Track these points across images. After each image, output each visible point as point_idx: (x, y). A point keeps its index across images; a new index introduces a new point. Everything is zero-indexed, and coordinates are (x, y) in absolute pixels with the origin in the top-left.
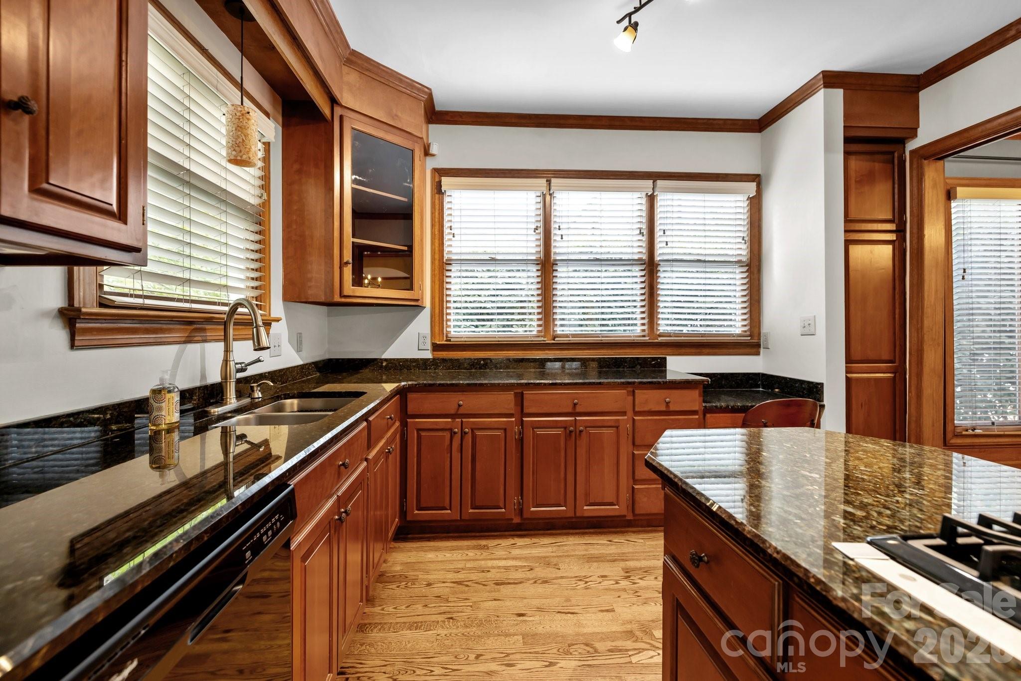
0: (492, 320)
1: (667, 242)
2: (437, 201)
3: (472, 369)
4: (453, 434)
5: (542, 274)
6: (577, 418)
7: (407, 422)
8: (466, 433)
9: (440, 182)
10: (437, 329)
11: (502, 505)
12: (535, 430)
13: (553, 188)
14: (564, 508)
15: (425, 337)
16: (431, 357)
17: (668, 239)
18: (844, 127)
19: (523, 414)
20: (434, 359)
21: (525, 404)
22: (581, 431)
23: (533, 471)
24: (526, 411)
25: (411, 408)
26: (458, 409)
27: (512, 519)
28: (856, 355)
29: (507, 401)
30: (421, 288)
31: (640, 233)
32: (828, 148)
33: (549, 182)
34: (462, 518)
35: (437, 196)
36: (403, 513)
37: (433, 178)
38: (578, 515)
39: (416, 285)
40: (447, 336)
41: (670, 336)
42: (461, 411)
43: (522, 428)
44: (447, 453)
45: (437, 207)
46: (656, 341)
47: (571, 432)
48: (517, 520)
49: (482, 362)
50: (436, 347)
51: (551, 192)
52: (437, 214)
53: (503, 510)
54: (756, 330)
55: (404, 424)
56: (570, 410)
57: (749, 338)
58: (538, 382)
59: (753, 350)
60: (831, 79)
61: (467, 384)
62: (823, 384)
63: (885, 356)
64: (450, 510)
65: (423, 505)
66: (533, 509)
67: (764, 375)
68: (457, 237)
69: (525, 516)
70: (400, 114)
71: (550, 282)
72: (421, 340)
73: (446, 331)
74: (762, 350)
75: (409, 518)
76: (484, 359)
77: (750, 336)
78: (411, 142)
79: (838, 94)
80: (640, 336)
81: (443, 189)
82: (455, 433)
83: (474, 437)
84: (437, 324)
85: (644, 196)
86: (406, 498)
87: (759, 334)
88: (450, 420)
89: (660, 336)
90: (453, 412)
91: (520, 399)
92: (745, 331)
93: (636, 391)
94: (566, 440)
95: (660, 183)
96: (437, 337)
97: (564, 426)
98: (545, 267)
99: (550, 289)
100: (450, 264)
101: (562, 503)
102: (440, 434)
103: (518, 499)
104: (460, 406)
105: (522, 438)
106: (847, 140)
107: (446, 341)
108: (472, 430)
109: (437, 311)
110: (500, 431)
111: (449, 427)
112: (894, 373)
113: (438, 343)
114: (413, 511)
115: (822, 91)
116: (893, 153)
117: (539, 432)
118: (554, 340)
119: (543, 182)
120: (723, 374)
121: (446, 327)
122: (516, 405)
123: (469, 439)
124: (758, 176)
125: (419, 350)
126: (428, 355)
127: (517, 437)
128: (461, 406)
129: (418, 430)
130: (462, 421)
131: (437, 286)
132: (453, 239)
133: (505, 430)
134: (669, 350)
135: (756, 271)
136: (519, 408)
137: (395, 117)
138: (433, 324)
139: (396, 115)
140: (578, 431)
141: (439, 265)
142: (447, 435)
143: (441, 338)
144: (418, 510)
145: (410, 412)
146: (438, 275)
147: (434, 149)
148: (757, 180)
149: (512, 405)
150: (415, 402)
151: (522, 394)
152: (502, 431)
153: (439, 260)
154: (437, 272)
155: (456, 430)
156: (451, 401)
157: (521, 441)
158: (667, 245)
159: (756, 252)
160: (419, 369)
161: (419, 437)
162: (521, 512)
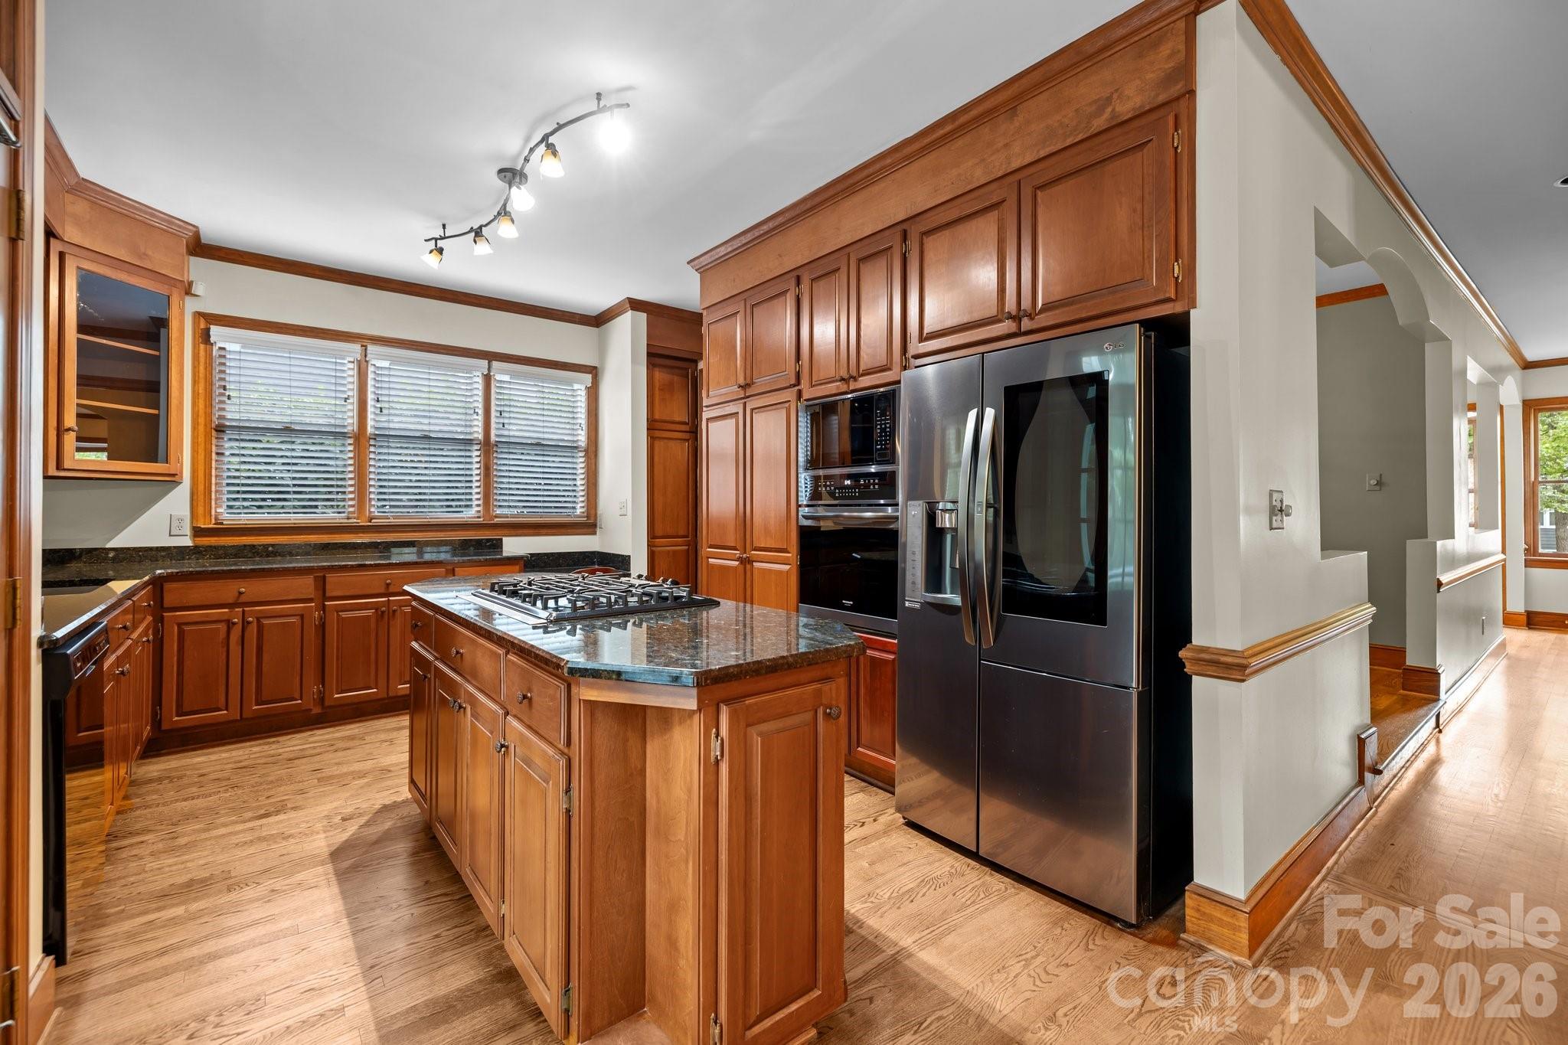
0: (285, 500)
1: (503, 424)
2: (202, 353)
3: (255, 557)
4: (230, 624)
5: (355, 448)
6: (391, 598)
7: (162, 617)
8: (249, 623)
9: (208, 330)
10: (201, 510)
11: (297, 695)
12: (340, 613)
13: (369, 356)
14: (375, 690)
15: (181, 520)
16: (191, 545)
17: (506, 421)
18: (648, 345)
19: (325, 598)
20: (196, 547)
21: (327, 587)
22: (394, 611)
23: (337, 656)
24: (328, 594)
25: (169, 600)
26: (239, 597)
27: (311, 710)
28: (659, 532)
29: (306, 585)
30: (180, 461)
31: (475, 412)
32: (634, 361)
33: (365, 347)
34: (244, 716)
35: (202, 346)
36: (156, 723)
37: (195, 324)
38: (391, 694)
39: (172, 458)
40: (216, 519)
41: (508, 517)
42: (243, 599)
43: (324, 613)
44: (223, 647)
45: (202, 360)
46: (492, 522)
47: (383, 612)
48: (317, 710)
49: (270, 549)
50: (197, 532)
51: (367, 359)
52: (202, 368)
53: (300, 701)
54: (593, 512)
55: (159, 620)
56: (382, 590)
57: (585, 519)
58: (343, 563)
59: (590, 530)
60: (636, 305)
61: (251, 569)
62: (629, 556)
63: (682, 532)
64: (227, 709)
65: (186, 708)
66: (336, 696)
67: (598, 552)
68: (233, 400)
69: (327, 703)
70: (150, 253)
71: (366, 458)
72: (175, 524)
73: (216, 512)
74: (598, 530)
75: (165, 726)
76: (273, 545)
77: (587, 517)
78: (166, 287)
79: (643, 316)
80: (475, 518)
81: (212, 340)
82: (234, 624)
83: (260, 627)
84: (201, 503)
85: (480, 376)
86: (160, 706)
87: (596, 515)
88: (227, 610)
89: (496, 517)
90: (231, 601)
91: (321, 584)
92: (583, 513)
93: (456, 569)
94: (377, 620)
95: (495, 364)
96: (201, 520)
97: (376, 607)
98: (359, 442)
99: (366, 465)
100: (223, 431)
101: (373, 686)
102: (214, 626)
103: (318, 688)
104: (240, 593)
105: (324, 623)
106: (649, 355)
107: (215, 524)
108: (258, 619)
109: (201, 487)
110: (296, 617)
111: (226, 617)
112: (688, 545)
113: (202, 526)
114: (172, 717)
115: (630, 313)
116: (687, 369)
117: (344, 615)
118: (370, 522)
119: (356, 348)
120: (560, 553)
121: (216, 508)
122: (316, 588)
123: (253, 630)
124: (595, 368)
125: (170, 535)
126: (187, 542)
127: (317, 623)
128: (243, 593)
129: (179, 625)
130: (243, 611)
131: (201, 457)
132: (228, 402)
133: (302, 616)
134: (506, 532)
135: (593, 457)
136: (321, 592)
137: (143, 256)
138: (195, 504)
139: (145, 254)
140: (391, 611)
141: (205, 431)
142: (222, 627)
143: (207, 521)
144: (177, 716)
145: (167, 604)
146: (203, 444)
147: (198, 289)
148: (594, 372)
149: (312, 589)
150: (173, 594)
151: (324, 577)
152: (298, 617)
153: (205, 425)
154: (201, 439)
155: (236, 620)
156: (229, 590)
157: (322, 627)
158: (504, 426)
159: (593, 439)
160: (171, 560)
161: (181, 633)
162: (322, 700)
